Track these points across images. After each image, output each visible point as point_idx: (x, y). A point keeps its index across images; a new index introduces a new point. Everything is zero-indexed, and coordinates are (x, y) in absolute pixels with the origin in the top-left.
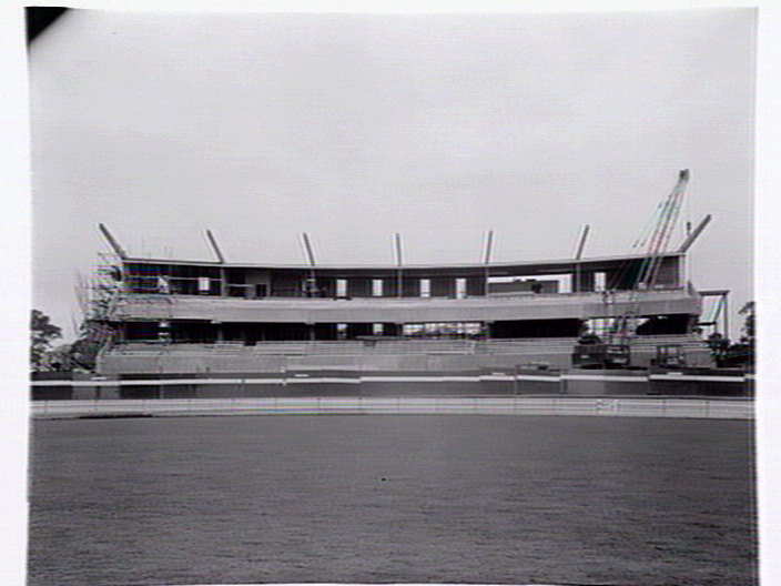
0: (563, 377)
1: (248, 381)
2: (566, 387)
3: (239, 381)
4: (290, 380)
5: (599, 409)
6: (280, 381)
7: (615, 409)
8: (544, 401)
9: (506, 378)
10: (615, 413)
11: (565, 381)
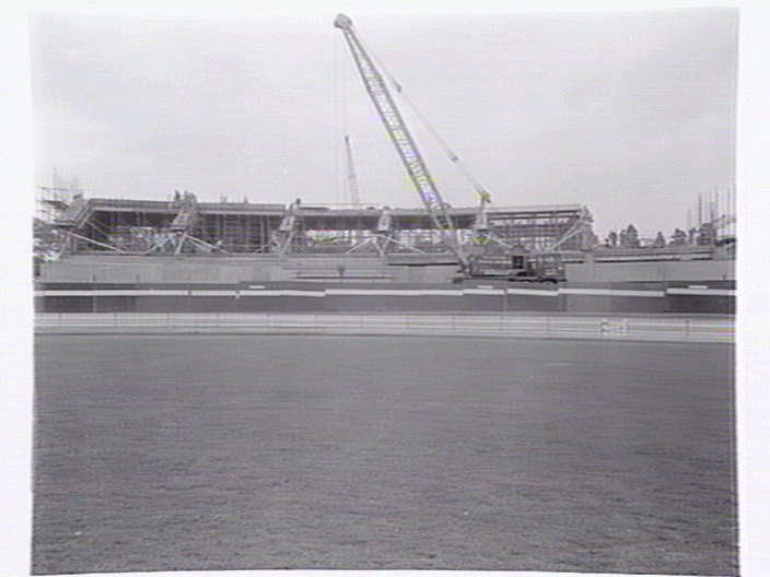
0: (562, 291)
1: (194, 293)
2: (565, 303)
3: (186, 293)
4: (243, 293)
5: (603, 330)
6: (233, 293)
7: (624, 330)
8: (535, 321)
9: (496, 292)
10: (624, 335)
11: (564, 295)
